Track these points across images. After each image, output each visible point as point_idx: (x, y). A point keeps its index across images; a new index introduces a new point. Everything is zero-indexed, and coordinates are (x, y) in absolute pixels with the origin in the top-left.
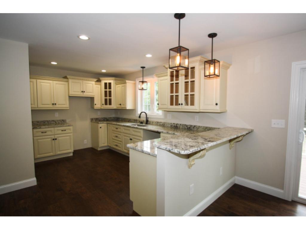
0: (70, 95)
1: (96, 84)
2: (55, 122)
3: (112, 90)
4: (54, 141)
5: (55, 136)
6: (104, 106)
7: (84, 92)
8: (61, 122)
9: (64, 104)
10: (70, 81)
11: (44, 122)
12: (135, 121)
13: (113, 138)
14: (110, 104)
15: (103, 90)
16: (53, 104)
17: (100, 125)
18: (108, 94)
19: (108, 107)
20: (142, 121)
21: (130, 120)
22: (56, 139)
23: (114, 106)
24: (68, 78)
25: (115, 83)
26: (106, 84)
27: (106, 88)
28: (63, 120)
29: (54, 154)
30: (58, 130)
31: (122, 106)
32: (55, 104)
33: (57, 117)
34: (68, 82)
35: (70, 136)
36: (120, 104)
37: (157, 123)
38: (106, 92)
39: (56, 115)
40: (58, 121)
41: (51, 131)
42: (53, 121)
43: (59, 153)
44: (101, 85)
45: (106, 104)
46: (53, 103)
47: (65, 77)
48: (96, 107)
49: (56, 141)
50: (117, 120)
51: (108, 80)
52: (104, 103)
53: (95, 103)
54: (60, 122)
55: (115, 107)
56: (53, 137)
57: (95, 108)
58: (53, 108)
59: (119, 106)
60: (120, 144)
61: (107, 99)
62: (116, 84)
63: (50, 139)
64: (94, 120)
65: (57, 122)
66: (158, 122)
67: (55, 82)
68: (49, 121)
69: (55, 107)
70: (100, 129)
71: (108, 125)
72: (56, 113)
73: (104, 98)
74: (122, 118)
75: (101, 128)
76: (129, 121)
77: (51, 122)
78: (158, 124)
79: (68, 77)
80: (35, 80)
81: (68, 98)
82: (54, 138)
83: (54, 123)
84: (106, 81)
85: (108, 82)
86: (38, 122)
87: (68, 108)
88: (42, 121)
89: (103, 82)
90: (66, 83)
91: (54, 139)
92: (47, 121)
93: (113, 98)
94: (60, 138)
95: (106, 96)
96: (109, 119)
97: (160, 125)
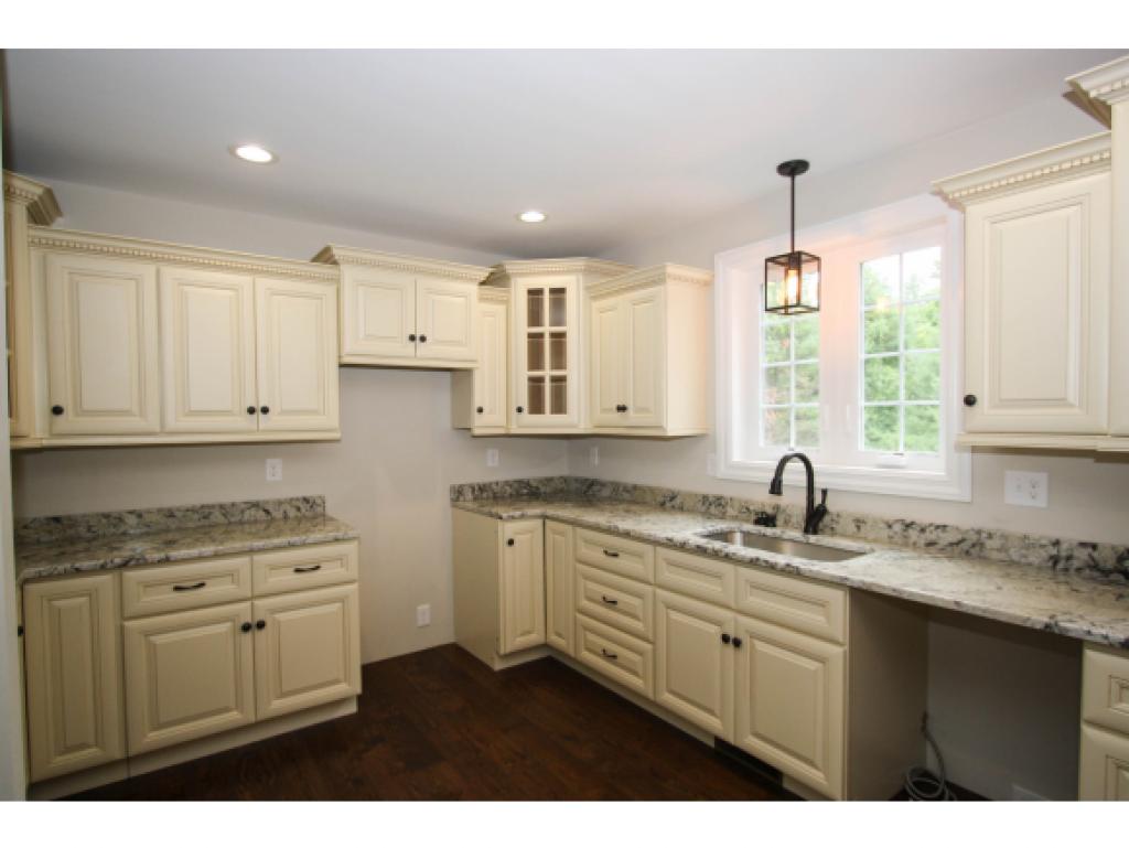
0: (347, 360)
1: (482, 299)
2: (267, 512)
3: (572, 328)
4: (248, 636)
5: (258, 603)
6: (527, 417)
7: (423, 339)
8: (299, 509)
9: (315, 412)
10: (348, 274)
11: (204, 512)
12: (712, 505)
13: (585, 603)
14: (559, 406)
15: (523, 329)
16: (251, 411)
17: (509, 529)
18: (546, 349)
19: (548, 422)
20: (770, 511)
21: (673, 498)
22: (261, 625)
23: (577, 418)
24: (335, 263)
25: (587, 288)
26: (535, 294)
27: (535, 317)
28: (306, 500)
29: (252, 719)
30: (274, 567)
31: (632, 417)
32: (265, 410)
33: (276, 482)
34: (336, 281)
35: (342, 600)
36: (622, 409)
37: (898, 528)
38: (535, 340)
39: (269, 470)
40: (280, 503)
41: (231, 575)
42: (255, 505)
43: (279, 705)
44: (507, 302)
45: (536, 406)
46: (253, 404)
47: (325, 257)
48: (480, 425)
49: (261, 635)
50: (586, 492)
51: (545, 276)
52: (524, 402)
53: (477, 403)
54: (292, 513)
55: (582, 428)
56: (244, 612)
57: (477, 432)
58: (249, 432)
59: (617, 417)
60: (640, 653)
61: (540, 380)
62: (594, 294)
63: (225, 627)
64: (469, 496)
65: (278, 514)
66: (908, 526)
67: (264, 283)
68: (233, 505)
69: (263, 429)
70: (508, 549)
71: (548, 523)
72: (270, 462)
73: (523, 373)
74: (616, 486)
75: (511, 542)
76: (668, 502)
77: (243, 512)
78: (910, 535)
79: (337, 253)
80: (147, 271)
81: (334, 371)
82: (248, 619)
83: (261, 515)
84: (536, 283)
85: (546, 282)
86: (170, 514)
87: (336, 435)
88: (193, 510)
89: (520, 288)
90: (329, 291)
91: (246, 628)
92: (222, 507)
93: (574, 372)
94: (281, 617)
95: (535, 360)
96: (543, 489)
97: (930, 544)
